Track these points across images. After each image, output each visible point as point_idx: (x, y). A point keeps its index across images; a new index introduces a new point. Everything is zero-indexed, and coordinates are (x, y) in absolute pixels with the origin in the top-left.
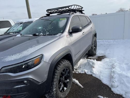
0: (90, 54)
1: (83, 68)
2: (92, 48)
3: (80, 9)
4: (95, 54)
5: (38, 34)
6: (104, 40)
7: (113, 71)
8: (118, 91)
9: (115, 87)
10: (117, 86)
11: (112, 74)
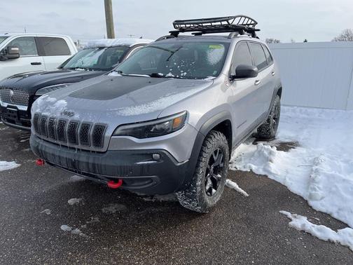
0: (262, 134)
2: (268, 120)
4: (274, 138)
5: (162, 75)
6: (295, 107)
7: (316, 169)
8: (323, 206)
9: (317, 200)
10: (322, 198)
11: (313, 176)
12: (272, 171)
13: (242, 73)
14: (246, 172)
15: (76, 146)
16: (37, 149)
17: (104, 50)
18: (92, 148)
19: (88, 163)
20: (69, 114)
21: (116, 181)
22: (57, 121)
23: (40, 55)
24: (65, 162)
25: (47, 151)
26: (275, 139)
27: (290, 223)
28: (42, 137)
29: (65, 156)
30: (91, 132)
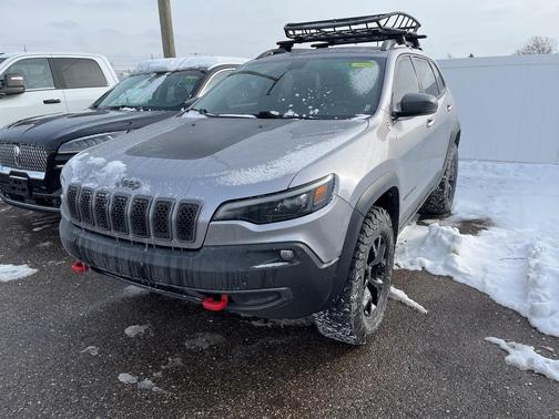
0: (433, 209)
1: (414, 253)
2: (442, 185)
3: (411, 30)
4: (449, 213)
5: (277, 113)
6: (475, 162)
7: (537, 264)
8: (554, 325)
9: (542, 316)
10: (553, 313)
11: (532, 275)
12: (460, 269)
13: (411, 108)
14: (416, 271)
15: (146, 241)
16: (74, 246)
17: (164, 77)
18: (175, 243)
19: (168, 270)
20: (131, 185)
21: (217, 298)
22: (110, 197)
24: (126, 268)
25: (94, 248)
26: (451, 215)
27: (508, 358)
28: (82, 224)
29: (126, 258)
30: (173, 215)
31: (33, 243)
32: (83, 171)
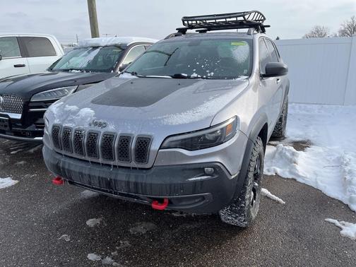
2: (281, 120)
3: (261, 22)
5: (186, 75)
7: (350, 170)
12: (300, 174)
13: (272, 71)
14: (272, 176)
15: (112, 163)
17: (98, 50)
18: (134, 164)
19: (128, 183)
20: (100, 125)
21: (161, 201)
22: (85, 133)
23: (23, 57)
24: (96, 182)
25: (72, 168)
26: (285, 138)
28: (63, 152)
29: (97, 175)
30: (133, 145)
31: (12, 163)
32: (62, 116)
